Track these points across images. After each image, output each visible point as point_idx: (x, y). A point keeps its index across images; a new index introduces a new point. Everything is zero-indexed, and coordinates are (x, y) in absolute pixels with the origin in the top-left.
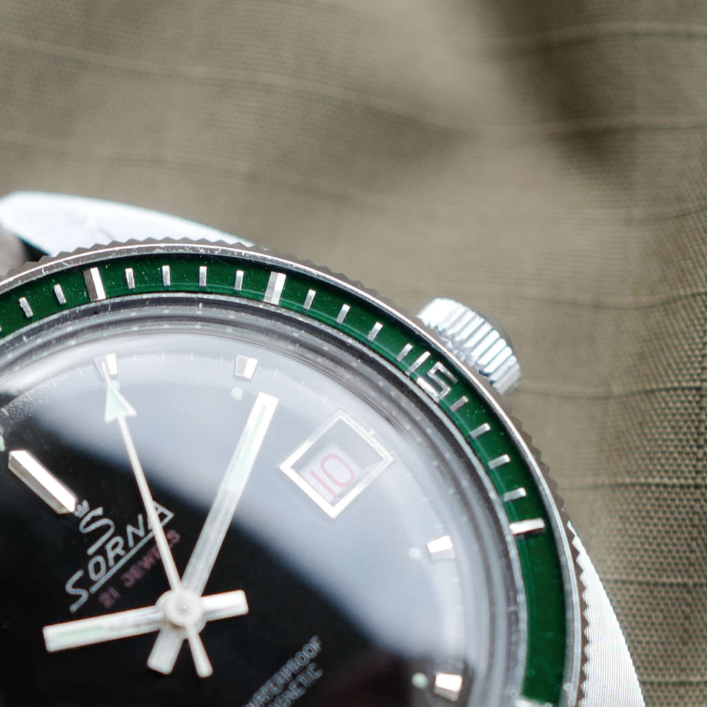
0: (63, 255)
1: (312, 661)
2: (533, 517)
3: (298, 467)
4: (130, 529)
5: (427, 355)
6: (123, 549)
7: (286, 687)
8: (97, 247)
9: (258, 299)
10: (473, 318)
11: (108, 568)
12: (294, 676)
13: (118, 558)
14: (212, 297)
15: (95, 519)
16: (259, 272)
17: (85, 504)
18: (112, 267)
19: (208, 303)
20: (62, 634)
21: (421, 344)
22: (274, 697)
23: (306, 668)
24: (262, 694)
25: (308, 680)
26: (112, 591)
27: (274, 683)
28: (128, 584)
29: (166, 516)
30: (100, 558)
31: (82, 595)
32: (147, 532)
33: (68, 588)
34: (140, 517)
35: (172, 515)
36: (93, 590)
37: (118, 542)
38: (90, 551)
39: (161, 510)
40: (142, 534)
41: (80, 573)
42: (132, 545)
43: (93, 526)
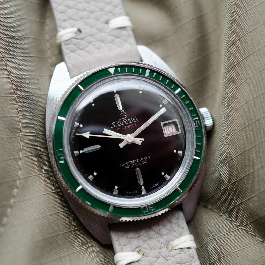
0: (145, 64)
1: (147, 160)
2: (199, 157)
3: (164, 125)
4: (129, 119)
5: (197, 118)
6: (126, 122)
7: (140, 162)
8: (152, 66)
9: (174, 91)
11: (121, 124)
12: (142, 161)
13: (124, 123)
14: (167, 87)
15: (124, 114)
16: (177, 86)
17: (124, 110)
18: (152, 71)
19: (165, 87)
20: (106, 131)
22: (137, 162)
23: (145, 160)
24: (135, 161)
25: (144, 163)
26: (120, 128)
27: (138, 160)
28: (123, 128)
29: (136, 120)
30: (121, 121)
31: (114, 126)
32: (132, 121)
33: (113, 123)
34: (132, 118)
35: (137, 121)
36: (116, 126)
37: (125, 120)
38: (120, 119)
39: (136, 119)
40: (130, 121)
41: (116, 122)
42: (128, 122)
43: (123, 115)
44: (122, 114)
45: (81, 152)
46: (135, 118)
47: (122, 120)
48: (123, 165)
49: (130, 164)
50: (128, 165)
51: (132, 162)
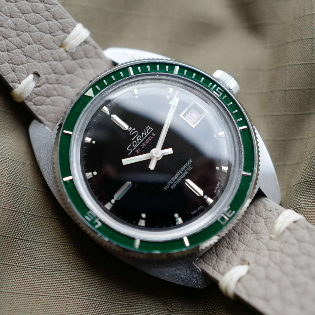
0: (122, 64)
1: (190, 164)
2: (244, 125)
3: (184, 115)
4: (142, 133)
5: (215, 85)
6: (141, 139)
7: (184, 172)
8: (131, 62)
9: (172, 73)
10: (227, 75)
11: (137, 144)
12: (186, 169)
13: (140, 141)
14: (160, 73)
15: (133, 131)
16: (172, 66)
17: (131, 127)
18: (135, 67)
19: (159, 75)
20: (126, 161)
21: (214, 83)
22: (181, 174)
23: (188, 166)
24: (178, 174)
25: (189, 170)
26: (138, 149)
27: (181, 171)
28: (142, 147)
29: (151, 130)
30: (135, 141)
31: (131, 151)
32: (147, 134)
33: (128, 149)
34: (145, 130)
35: (153, 129)
36: (134, 149)
37: (140, 137)
38: (133, 140)
39: (150, 128)
40: (145, 134)
41: (130, 145)
42: (143, 137)
43: (133, 133)
44: (131, 133)
45: (113, 201)
46: (148, 128)
47: (136, 139)
48: (168, 186)
49: (175, 181)
50: (173, 184)
51: (175, 177)
